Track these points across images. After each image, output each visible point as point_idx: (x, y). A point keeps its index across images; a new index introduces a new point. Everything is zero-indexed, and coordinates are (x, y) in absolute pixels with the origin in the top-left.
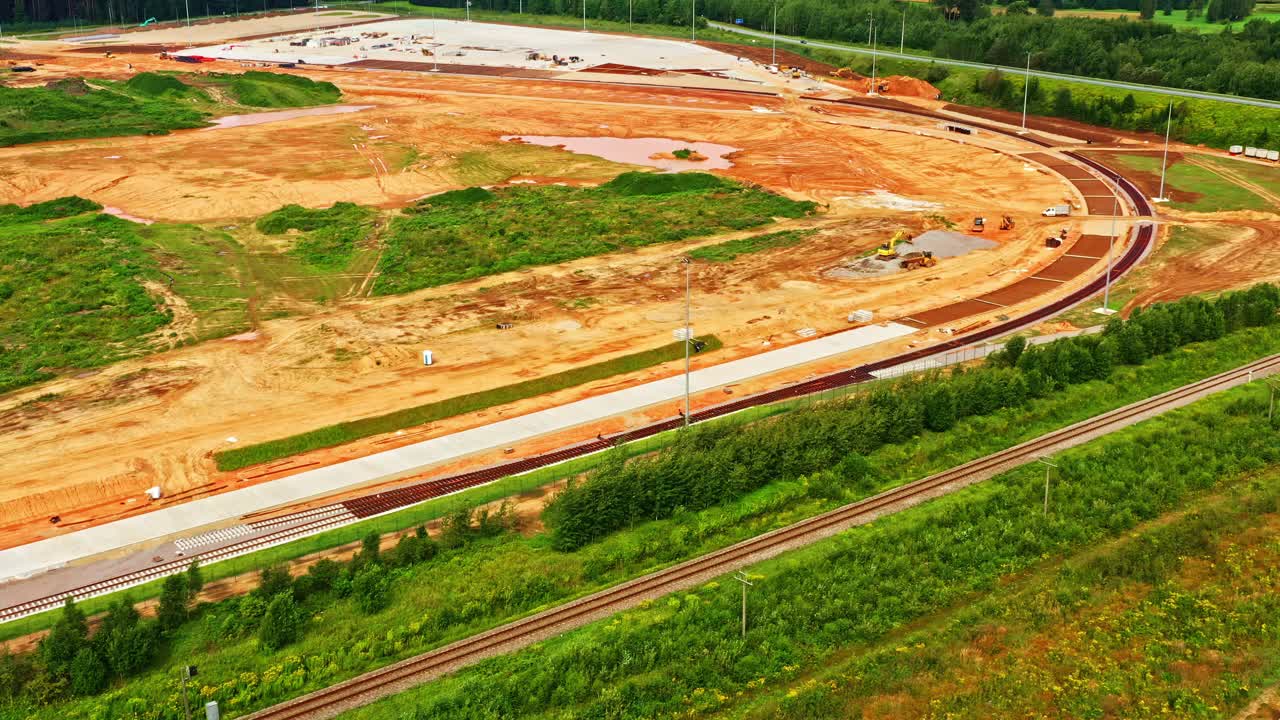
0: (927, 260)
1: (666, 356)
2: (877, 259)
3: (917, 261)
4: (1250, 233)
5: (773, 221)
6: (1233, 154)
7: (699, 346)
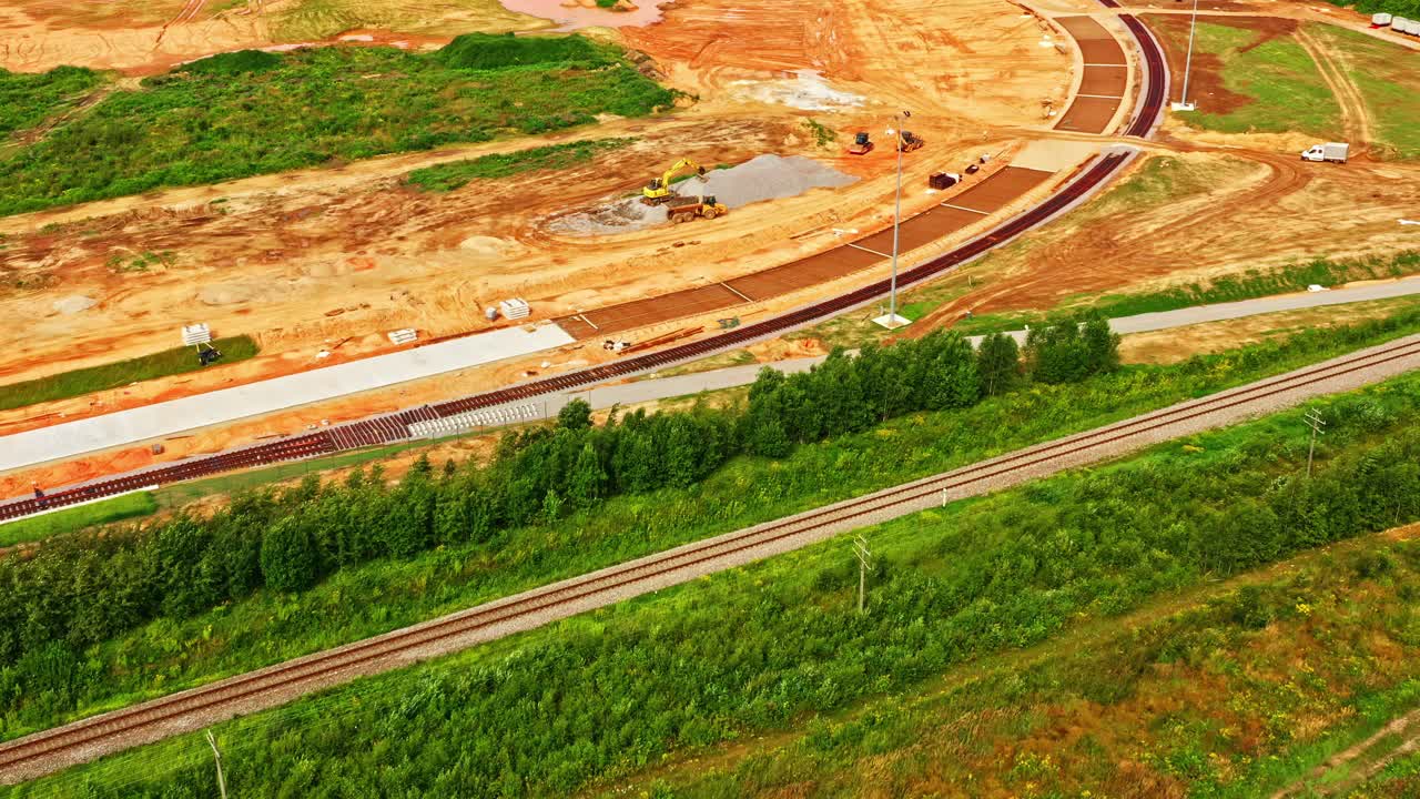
0: (706, 208)
1: (150, 371)
2: (642, 201)
3: (692, 210)
4: (1265, 172)
5: (594, 121)
6: (1376, 26)
7: (209, 356)
